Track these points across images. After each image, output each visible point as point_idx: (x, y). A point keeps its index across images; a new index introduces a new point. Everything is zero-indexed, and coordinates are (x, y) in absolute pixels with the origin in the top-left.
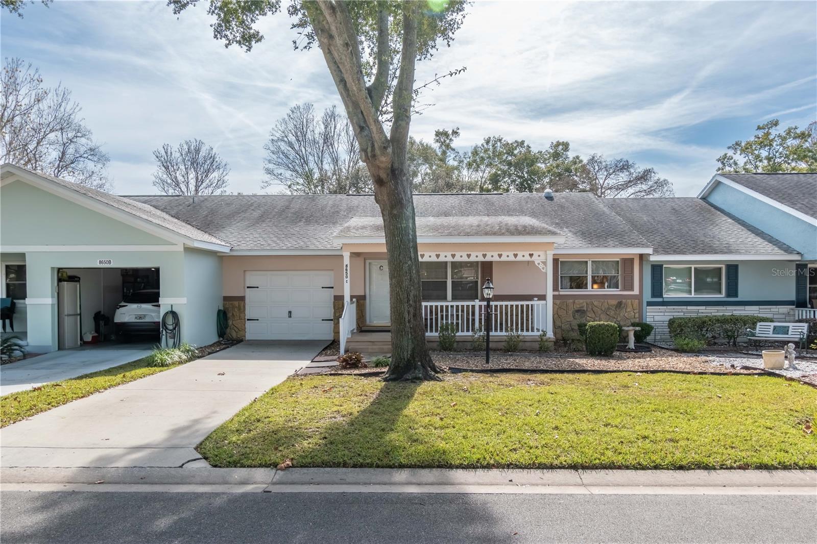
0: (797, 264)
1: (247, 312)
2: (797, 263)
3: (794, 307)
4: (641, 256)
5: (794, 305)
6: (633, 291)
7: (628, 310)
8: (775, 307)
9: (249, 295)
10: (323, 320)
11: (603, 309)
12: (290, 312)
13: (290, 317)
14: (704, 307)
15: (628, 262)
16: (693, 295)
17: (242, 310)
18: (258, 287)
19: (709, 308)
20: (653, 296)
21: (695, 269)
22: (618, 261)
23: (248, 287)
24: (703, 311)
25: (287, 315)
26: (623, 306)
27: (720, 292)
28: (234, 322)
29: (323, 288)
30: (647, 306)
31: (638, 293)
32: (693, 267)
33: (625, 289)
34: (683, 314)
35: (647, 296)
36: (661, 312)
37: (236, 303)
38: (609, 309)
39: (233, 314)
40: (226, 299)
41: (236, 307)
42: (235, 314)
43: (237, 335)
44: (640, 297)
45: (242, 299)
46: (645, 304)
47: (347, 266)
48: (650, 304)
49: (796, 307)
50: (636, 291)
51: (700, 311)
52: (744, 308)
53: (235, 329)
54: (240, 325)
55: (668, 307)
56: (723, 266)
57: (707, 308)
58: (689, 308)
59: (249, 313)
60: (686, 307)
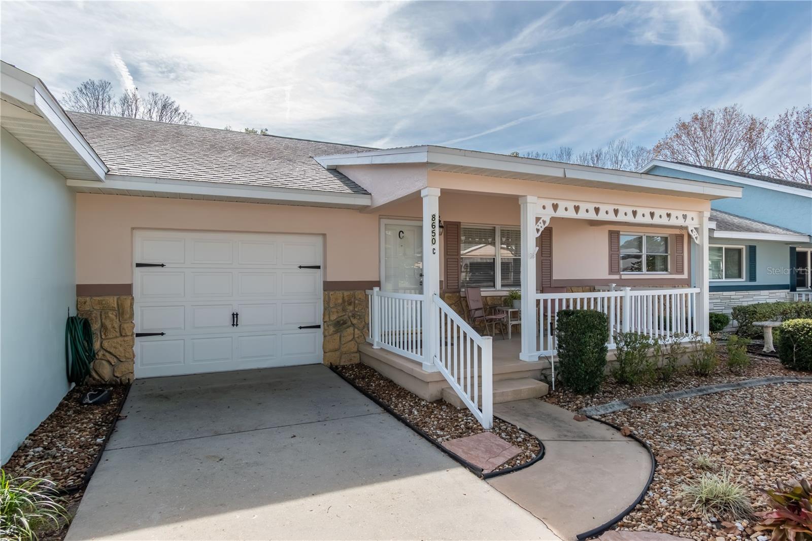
0: (791, 248)
1: (137, 320)
2: (790, 246)
3: (789, 291)
5: (788, 289)
6: (684, 274)
8: (777, 291)
9: (141, 281)
10: (301, 328)
12: (235, 316)
13: (235, 324)
15: (679, 237)
16: (724, 279)
17: (124, 314)
18: (163, 265)
21: (726, 249)
22: (667, 238)
23: (138, 265)
25: (228, 320)
27: (740, 276)
28: (106, 344)
29: (300, 267)
31: (687, 278)
32: (724, 246)
33: (674, 274)
37: (112, 301)
39: (103, 326)
40: (82, 290)
41: (113, 309)
42: (108, 323)
43: (114, 371)
45: (126, 290)
47: (434, 216)
49: (791, 291)
50: (686, 275)
51: (732, 297)
52: (759, 293)
53: (108, 356)
54: (121, 349)
59: (141, 322)
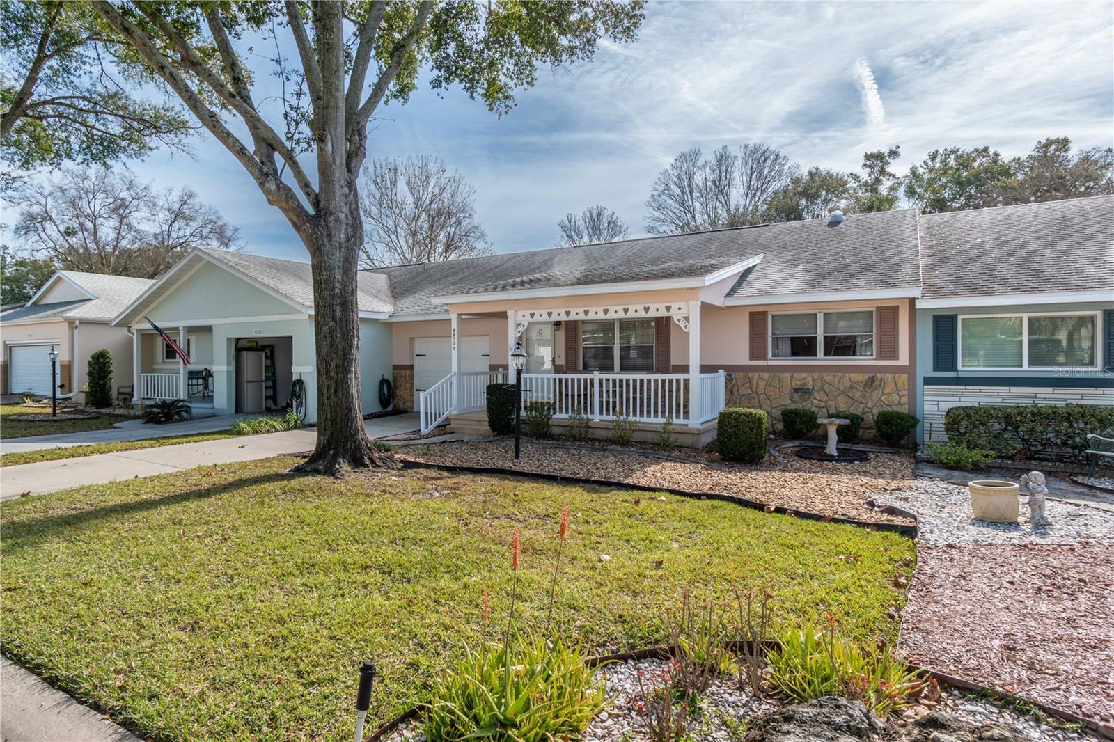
1: (415, 381)
4: (912, 301)
6: (898, 359)
7: (887, 391)
9: (417, 363)
11: (842, 388)
14: (1049, 390)
15: (888, 313)
16: (1025, 366)
17: (410, 379)
18: (426, 355)
19: (1058, 390)
20: (937, 367)
21: (1031, 320)
22: (872, 312)
23: (416, 355)
24: (1047, 396)
26: (877, 382)
27: (1092, 363)
28: (400, 393)
29: (480, 355)
30: (925, 384)
31: (907, 364)
32: (1025, 316)
33: (881, 356)
34: (1000, 400)
35: (925, 366)
36: (953, 395)
38: (851, 388)
39: (400, 384)
40: (396, 367)
41: (403, 377)
43: (403, 406)
44: (910, 370)
45: (411, 367)
46: (920, 381)
48: (928, 381)
50: (903, 359)
51: (1038, 396)
53: (401, 399)
54: (407, 395)
55: (967, 387)
56: (1099, 316)
57: (1055, 392)
58: (1013, 389)
59: (417, 383)
60: (1008, 388)
